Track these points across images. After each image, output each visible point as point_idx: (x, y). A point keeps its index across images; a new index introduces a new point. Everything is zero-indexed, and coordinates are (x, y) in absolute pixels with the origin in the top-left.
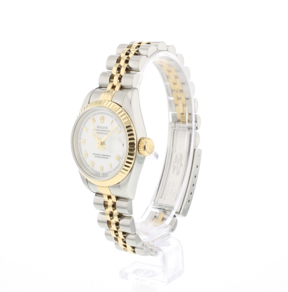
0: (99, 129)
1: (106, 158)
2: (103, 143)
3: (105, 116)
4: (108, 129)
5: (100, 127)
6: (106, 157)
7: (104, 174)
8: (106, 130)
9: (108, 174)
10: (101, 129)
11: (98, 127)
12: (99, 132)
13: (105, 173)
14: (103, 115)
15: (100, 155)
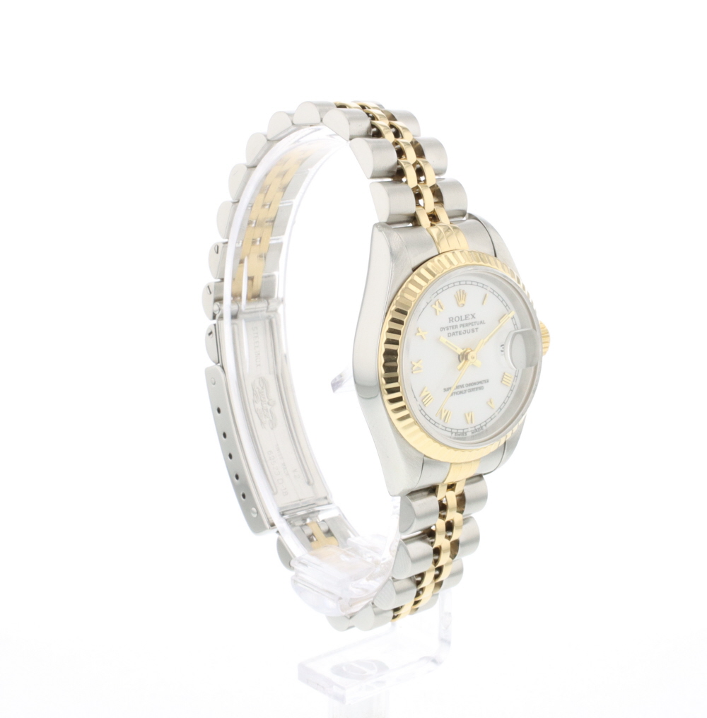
0: (455, 323)
1: (477, 389)
2: (463, 357)
3: (467, 288)
4: (478, 319)
5: (457, 319)
6: (476, 386)
7: (477, 428)
8: (474, 320)
9: (485, 425)
10: (458, 323)
11: (451, 320)
12: (455, 330)
13: (479, 426)
14: (463, 287)
15: (462, 386)
